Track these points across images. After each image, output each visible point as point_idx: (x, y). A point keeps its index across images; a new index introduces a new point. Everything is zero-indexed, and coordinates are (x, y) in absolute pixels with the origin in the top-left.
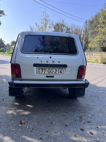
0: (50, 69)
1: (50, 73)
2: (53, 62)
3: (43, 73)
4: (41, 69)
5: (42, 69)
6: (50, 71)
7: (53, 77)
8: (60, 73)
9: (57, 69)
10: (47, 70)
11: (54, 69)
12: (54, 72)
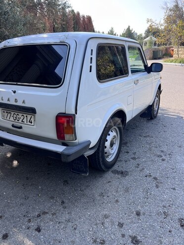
0: (16, 114)
1: (16, 121)
2: (16, 101)
3: (8, 118)
5: (6, 112)
7: (21, 128)
8: (28, 123)
9: (25, 115)
10: (12, 115)
11: (20, 115)
12: (21, 120)
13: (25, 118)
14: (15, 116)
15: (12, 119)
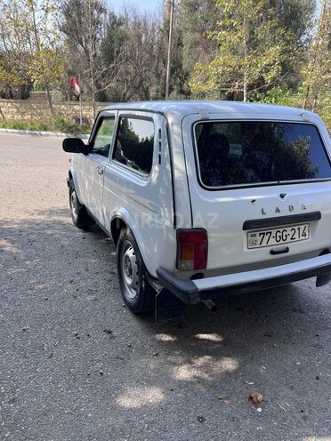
0: (281, 230)
1: (281, 241)
2: (291, 208)
3: (264, 243)
4: (258, 233)
5: (260, 234)
6: (280, 234)
7: (287, 250)
8: (302, 238)
9: (296, 228)
10: (273, 234)
11: (289, 229)
12: (289, 237)
13: (297, 231)
14: (279, 234)
15: (272, 241)
